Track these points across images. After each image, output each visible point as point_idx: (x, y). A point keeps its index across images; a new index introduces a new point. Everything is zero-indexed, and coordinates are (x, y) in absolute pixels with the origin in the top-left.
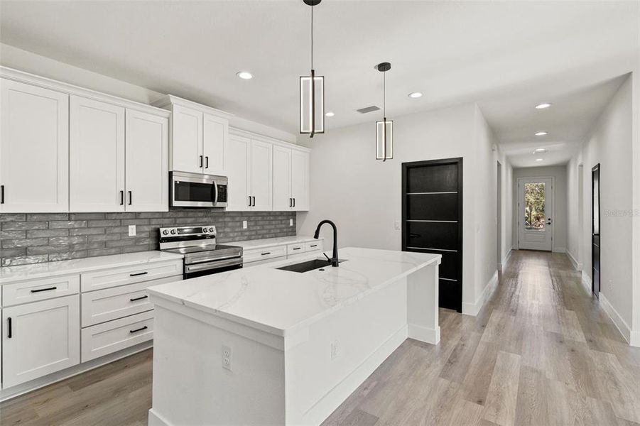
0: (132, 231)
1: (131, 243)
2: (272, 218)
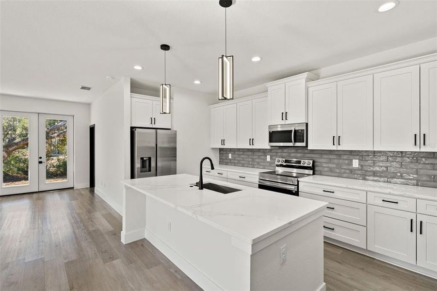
0: (268, 158)
1: (268, 164)
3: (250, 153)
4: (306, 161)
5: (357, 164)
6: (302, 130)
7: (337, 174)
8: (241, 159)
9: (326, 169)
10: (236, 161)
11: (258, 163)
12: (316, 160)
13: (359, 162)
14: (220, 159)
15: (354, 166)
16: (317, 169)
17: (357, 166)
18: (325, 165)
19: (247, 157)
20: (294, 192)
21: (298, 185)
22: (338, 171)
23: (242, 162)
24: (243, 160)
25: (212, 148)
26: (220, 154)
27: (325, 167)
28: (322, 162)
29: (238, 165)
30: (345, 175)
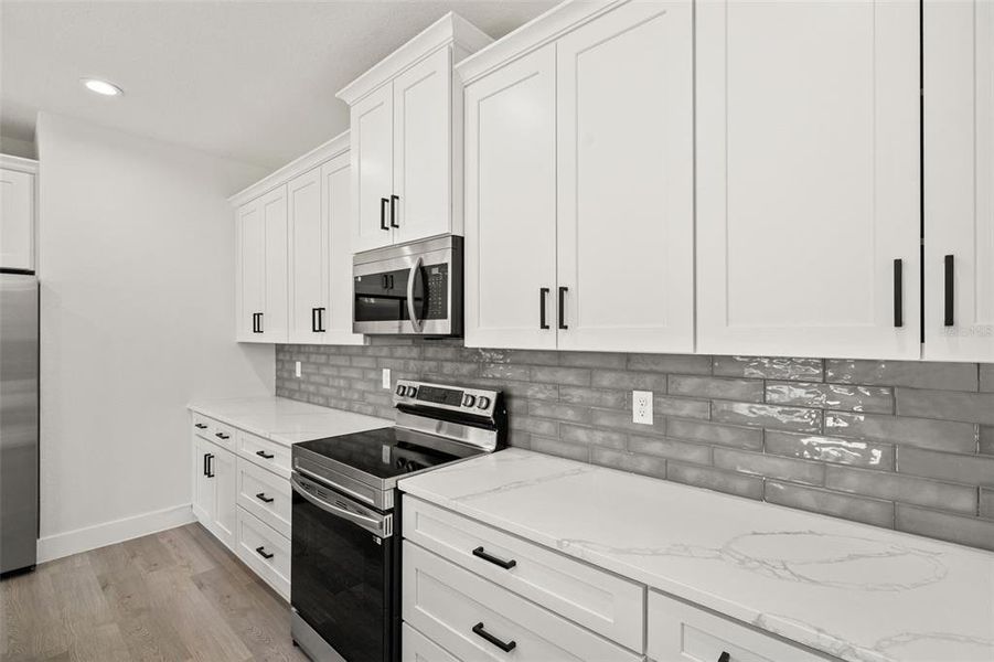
1: (385, 401)
3: (342, 361)
4: (479, 393)
5: (649, 409)
6: (439, 267)
7: (576, 451)
8: (323, 380)
9: (546, 427)
10: (311, 388)
11: (362, 395)
12: (515, 389)
13: (655, 404)
14: (277, 378)
15: (637, 419)
16: (516, 423)
17: (649, 420)
18: (540, 412)
19: (335, 372)
20: (379, 541)
21: (397, 511)
22: (581, 435)
23: (326, 390)
24: (328, 385)
26: (277, 360)
27: (543, 418)
28: (532, 394)
30: (606, 456)
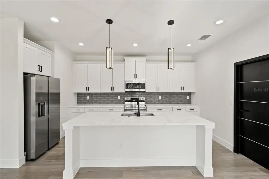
0: (119, 98)
1: (118, 101)
2: (175, 95)
4: (142, 98)
5: (161, 98)
6: (144, 83)
8: (99, 99)
9: (149, 101)
10: (94, 101)
11: (112, 101)
14: (78, 100)
19: (103, 98)
23: (99, 101)
24: (100, 100)
25: (74, 93)
29: (96, 103)
30: (156, 103)
